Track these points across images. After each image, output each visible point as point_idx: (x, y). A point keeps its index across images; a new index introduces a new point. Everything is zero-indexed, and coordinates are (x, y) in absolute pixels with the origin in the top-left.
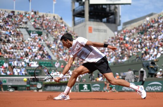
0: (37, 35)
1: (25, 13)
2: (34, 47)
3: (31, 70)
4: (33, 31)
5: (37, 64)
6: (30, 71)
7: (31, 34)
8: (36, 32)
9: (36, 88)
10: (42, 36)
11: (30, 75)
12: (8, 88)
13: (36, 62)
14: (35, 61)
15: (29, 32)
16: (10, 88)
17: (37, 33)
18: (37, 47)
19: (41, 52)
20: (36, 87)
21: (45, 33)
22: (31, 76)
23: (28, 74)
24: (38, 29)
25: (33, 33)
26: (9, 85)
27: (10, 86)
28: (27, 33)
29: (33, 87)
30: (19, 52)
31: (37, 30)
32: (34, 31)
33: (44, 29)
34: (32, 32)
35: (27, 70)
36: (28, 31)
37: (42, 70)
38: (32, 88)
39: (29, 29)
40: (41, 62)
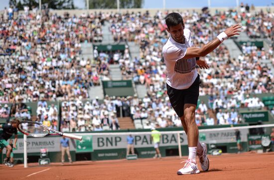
0: (255, 48)
1: (228, 11)
2: (249, 71)
3: (248, 114)
4: (246, 42)
5: (259, 102)
6: (248, 116)
7: (244, 48)
8: (252, 42)
9: (260, 146)
10: (263, 49)
11: (247, 123)
12: (210, 150)
13: (257, 99)
14: (255, 96)
15: (239, 45)
16: (213, 148)
17: (255, 45)
18: (255, 71)
19: (264, 80)
20: (261, 144)
21: (268, 43)
22: (250, 125)
23: (243, 121)
24: (256, 37)
25: (246, 46)
26: (211, 144)
27: (213, 146)
28: (235, 47)
29: (255, 144)
30: (224, 83)
31: (253, 40)
32: (249, 41)
33: (265, 37)
34: (244, 44)
35: (242, 114)
36: (236, 43)
37: (269, 112)
38: (253, 146)
39: (238, 40)
40: (266, 98)
